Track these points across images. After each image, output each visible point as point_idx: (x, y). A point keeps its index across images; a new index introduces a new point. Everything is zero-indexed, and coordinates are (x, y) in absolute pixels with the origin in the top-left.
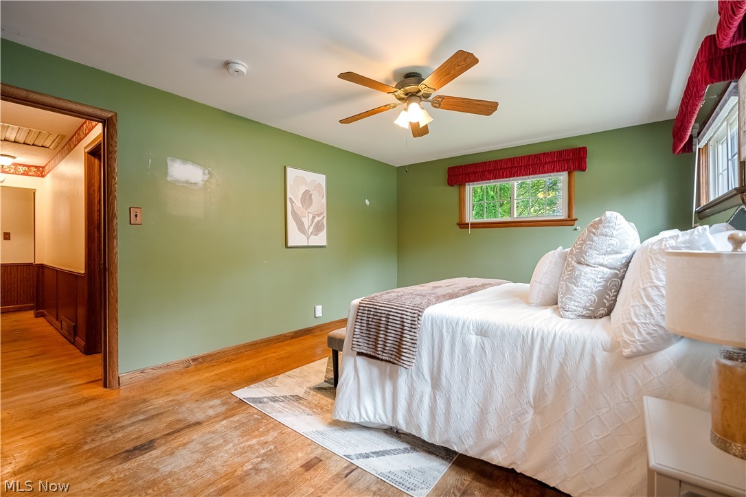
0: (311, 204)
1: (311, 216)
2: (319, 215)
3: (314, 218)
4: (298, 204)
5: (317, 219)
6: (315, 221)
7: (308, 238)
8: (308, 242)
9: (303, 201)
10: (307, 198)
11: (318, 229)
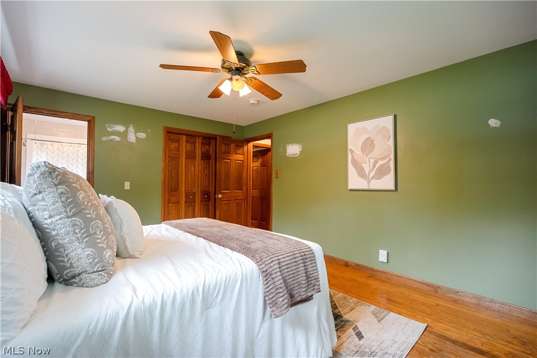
0: (373, 149)
1: (372, 161)
2: (382, 159)
3: (376, 162)
4: (358, 152)
5: (380, 163)
6: (378, 165)
7: (369, 182)
8: (369, 186)
9: (363, 149)
10: (368, 146)
11: (381, 173)
